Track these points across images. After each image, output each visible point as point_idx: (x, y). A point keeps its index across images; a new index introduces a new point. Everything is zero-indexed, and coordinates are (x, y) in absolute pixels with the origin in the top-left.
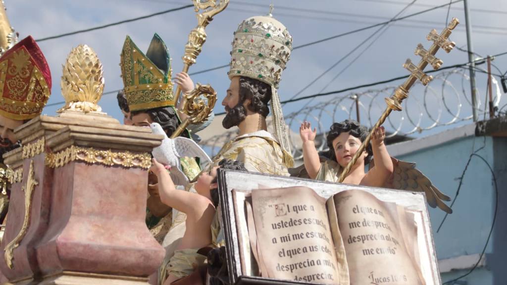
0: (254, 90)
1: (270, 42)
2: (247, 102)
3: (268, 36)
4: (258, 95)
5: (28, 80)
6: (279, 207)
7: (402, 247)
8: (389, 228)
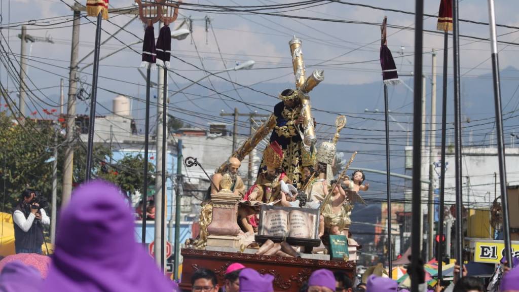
0: (321, 166)
1: (326, 151)
2: (319, 170)
3: (325, 149)
4: (323, 167)
5: (273, 156)
6: (273, 216)
7: (306, 225)
8: (303, 220)
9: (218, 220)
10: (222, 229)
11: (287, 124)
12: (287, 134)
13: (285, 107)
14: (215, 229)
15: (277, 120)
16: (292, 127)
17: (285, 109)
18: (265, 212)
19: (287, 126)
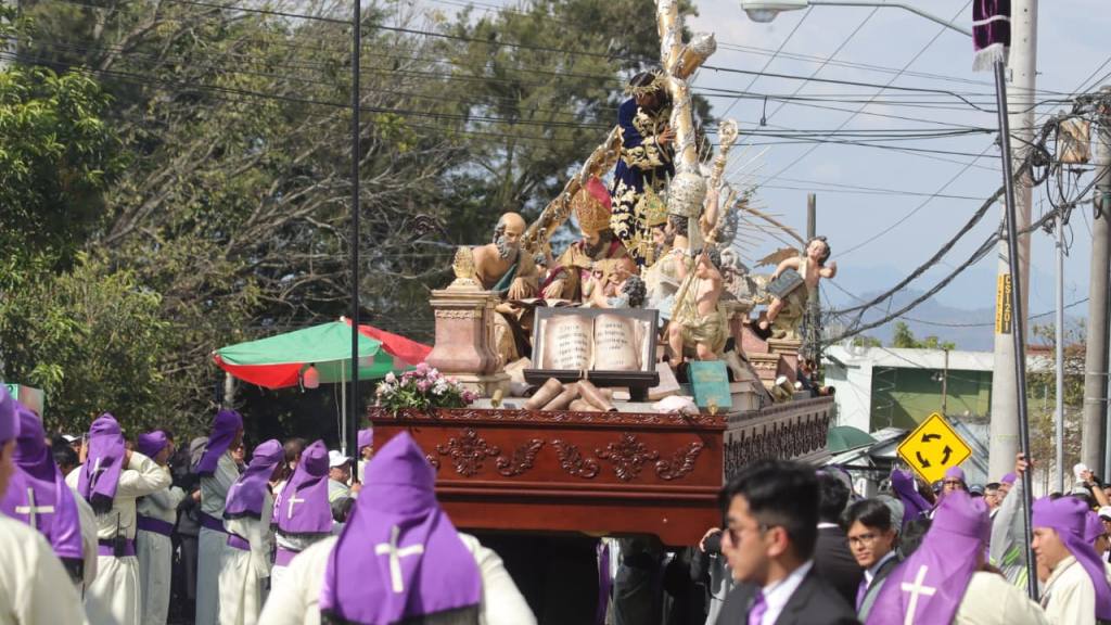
0: (677, 222)
2: (673, 230)
4: (681, 225)
5: (590, 207)
6: (561, 328)
7: (630, 344)
8: (623, 334)
9: (445, 343)
10: (456, 361)
11: (642, 143)
12: (644, 164)
13: (639, 109)
14: (441, 361)
15: (623, 134)
16: (654, 149)
17: (639, 113)
18: (544, 322)
19: (644, 146)
